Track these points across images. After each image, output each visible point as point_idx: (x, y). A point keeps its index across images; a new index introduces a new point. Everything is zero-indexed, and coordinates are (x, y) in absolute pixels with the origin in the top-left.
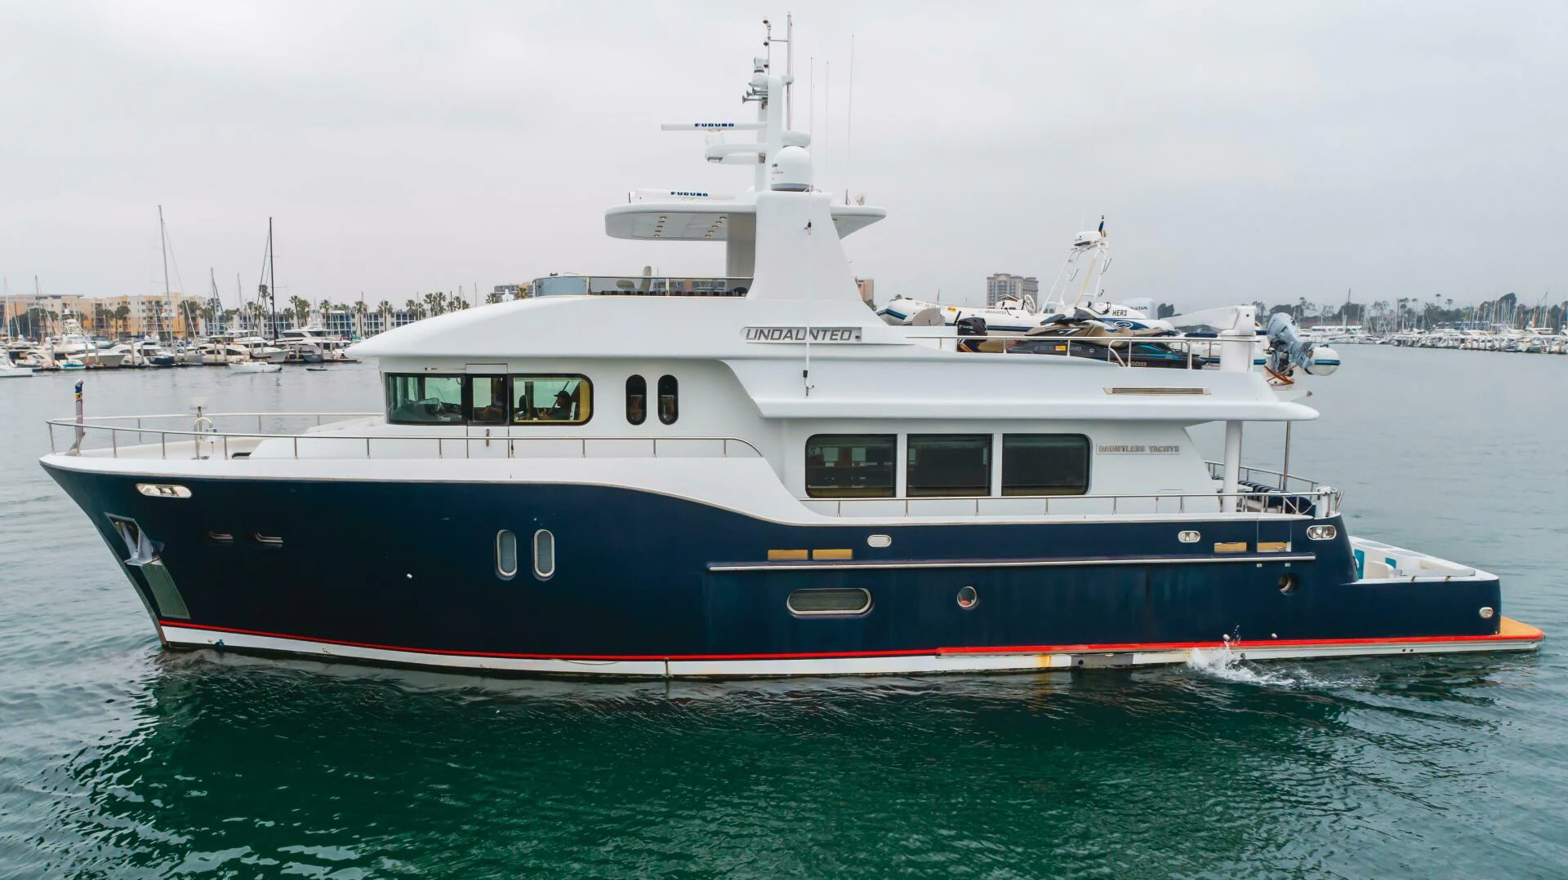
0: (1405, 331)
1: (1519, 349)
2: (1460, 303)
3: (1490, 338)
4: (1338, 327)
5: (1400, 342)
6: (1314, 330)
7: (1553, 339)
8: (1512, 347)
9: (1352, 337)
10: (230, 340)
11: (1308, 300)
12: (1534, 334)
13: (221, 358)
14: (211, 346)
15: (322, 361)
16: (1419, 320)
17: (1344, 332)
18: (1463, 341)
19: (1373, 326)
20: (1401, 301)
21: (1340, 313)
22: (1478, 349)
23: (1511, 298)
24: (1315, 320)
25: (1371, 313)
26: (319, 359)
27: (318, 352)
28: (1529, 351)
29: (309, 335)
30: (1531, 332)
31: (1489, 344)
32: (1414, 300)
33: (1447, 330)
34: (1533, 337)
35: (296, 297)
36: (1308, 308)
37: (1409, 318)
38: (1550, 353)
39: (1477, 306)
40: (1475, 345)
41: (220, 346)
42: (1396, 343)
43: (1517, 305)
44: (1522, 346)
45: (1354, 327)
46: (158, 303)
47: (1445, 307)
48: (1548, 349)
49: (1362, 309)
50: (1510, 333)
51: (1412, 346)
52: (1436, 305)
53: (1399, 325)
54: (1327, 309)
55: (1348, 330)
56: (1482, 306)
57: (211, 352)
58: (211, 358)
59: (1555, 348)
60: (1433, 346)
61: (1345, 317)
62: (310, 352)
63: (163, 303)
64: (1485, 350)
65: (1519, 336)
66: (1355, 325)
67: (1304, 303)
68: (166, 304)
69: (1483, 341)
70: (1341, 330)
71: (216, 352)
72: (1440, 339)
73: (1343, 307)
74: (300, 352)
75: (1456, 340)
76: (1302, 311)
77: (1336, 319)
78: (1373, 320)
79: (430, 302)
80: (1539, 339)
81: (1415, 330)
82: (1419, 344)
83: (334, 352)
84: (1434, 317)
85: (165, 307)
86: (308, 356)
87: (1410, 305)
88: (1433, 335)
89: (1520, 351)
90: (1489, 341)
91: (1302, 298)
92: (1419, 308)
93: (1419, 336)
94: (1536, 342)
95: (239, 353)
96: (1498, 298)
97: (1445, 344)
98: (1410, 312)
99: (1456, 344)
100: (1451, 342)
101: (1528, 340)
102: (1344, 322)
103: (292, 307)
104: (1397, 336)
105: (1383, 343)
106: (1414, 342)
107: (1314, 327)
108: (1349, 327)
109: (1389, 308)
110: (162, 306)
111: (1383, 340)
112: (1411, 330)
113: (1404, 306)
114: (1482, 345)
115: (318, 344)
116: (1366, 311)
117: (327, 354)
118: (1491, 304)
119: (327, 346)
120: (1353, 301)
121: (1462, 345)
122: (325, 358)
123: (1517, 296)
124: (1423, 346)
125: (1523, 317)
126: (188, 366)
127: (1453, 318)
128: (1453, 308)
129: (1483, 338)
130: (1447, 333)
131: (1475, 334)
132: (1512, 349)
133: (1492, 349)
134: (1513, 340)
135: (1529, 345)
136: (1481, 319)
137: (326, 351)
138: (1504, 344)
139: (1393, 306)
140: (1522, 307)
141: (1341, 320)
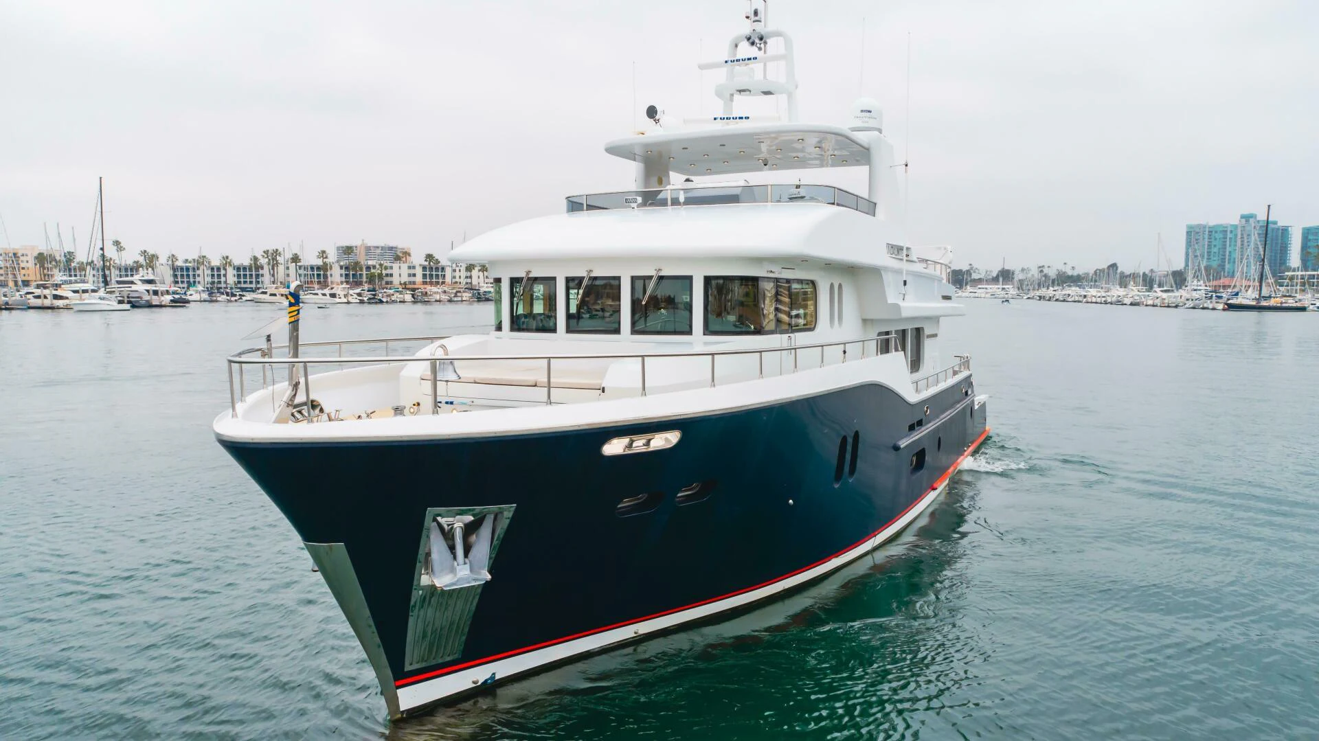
0: (1044, 290)
1: (1125, 302)
2: (1080, 271)
3: (1104, 294)
4: (997, 286)
5: (1040, 298)
6: (980, 288)
7: (1148, 296)
8: (1120, 302)
9: (1007, 294)
10: (57, 286)
11: (975, 266)
12: (1134, 291)
13: (47, 302)
14: (38, 292)
15: (150, 306)
16: (1053, 282)
17: (1000, 290)
18: (1085, 296)
19: (1021, 286)
20: (1040, 267)
21: (998, 276)
22: (1096, 303)
23: (1114, 266)
24: (980, 281)
25: (1019, 276)
26: (147, 304)
27: (146, 297)
28: (1132, 304)
29: (140, 283)
30: (1132, 290)
31: (1104, 299)
32: (1049, 267)
33: (1073, 288)
34: (1135, 293)
35: (145, 251)
36: (975, 272)
37: (1046, 281)
38: (1147, 305)
39: (1091, 272)
40: (1094, 300)
41: (46, 292)
42: (1038, 298)
43: (1119, 271)
44: (1127, 301)
45: (1008, 286)
46: (15, 254)
47: (1070, 273)
48: (1145, 303)
49: (1013, 273)
50: (1117, 292)
51: (1049, 300)
52: (1064, 270)
53: (1039, 285)
54: (988, 273)
55: (1003, 289)
56: (1095, 272)
57: (39, 297)
58: (38, 302)
59: (1150, 302)
60: (1064, 301)
61: (1001, 279)
62: (138, 297)
63: (19, 255)
64: (1101, 303)
65: (1125, 293)
66: (1009, 285)
67: (972, 268)
68: (23, 255)
69: (1099, 297)
70: (999, 288)
71: (42, 297)
72: (1069, 295)
73: (1000, 271)
74: (128, 297)
75: (1081, 296)
76: (971, 274)
77: (995, 280)
78: (1021, 281)
79: (268, 257)
80: (1138, 295)
81: (1051, 288)
82: (1054, 299)
83: (162, 298)
84: (1064, 279)
85: (22, 258)
86: (136, 302)
87: (1046, 271)
88: (1064, 292)
89: (1126, 304)
90: (1104, 297)
91: (971, 265)
92: (1052, 273)
93: (1054, 293)
94: (1137, 298)
95: (67, 298)
96: (1106, 267)
97: (1073, 299)
98: (1046, 276)
99: (1081, 299)
100: (1076, 297)
101: (1131, 296)
102: (1001, 282)
103: (141, 260)
104: (1038, 293)
105: (1029, 298)
106: (1050, 297)
107: (979, 286)
108: (1004, 286)
109: (1031, 273)
110: (19, 257)
111: (1029, 296)
112: (1048, 289)
113: (1042, 271)
114: (1099, 300)
115: (148, 291)
116: (1015, 276)
117: (155, 300)
118: (1102, 271)
119: (156, 293)
120: (1007, 268)
121: (1085, 300)
122: (154, 303)
123: (1118, 265)
124: (1057, 300)
125: (1124, 280)
126: (12, 309)
127: (1076, 280)
128: (1075, 273)
129: (1099, 294)
130: (1073, 291)
131: (1093, 292)
132: (1120, 303)
133: (1106, 303)
134: (1120, 296)
135: (1131, 300)
136: (1096, 281)
137: (155, 297)
138: (1114, 299)
139: (1035, 272)
140: (1122, 273)
141: (998, 281)
